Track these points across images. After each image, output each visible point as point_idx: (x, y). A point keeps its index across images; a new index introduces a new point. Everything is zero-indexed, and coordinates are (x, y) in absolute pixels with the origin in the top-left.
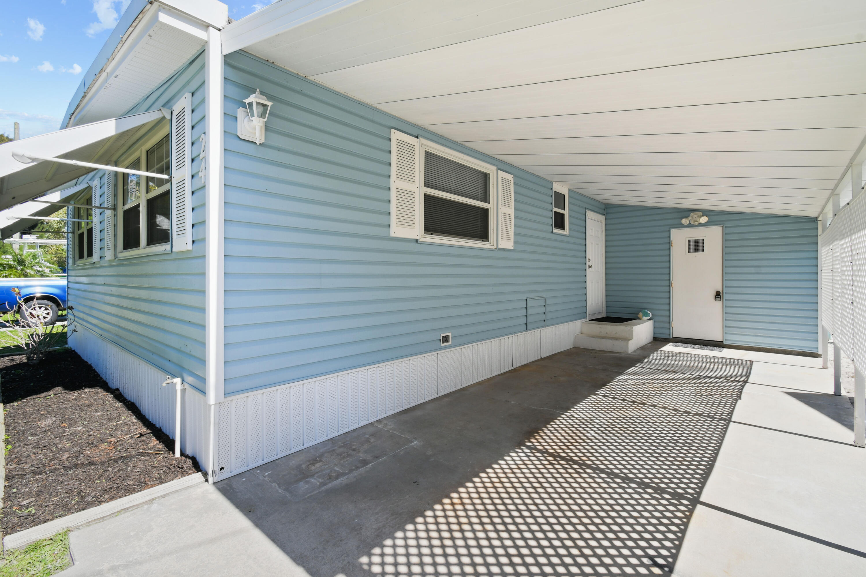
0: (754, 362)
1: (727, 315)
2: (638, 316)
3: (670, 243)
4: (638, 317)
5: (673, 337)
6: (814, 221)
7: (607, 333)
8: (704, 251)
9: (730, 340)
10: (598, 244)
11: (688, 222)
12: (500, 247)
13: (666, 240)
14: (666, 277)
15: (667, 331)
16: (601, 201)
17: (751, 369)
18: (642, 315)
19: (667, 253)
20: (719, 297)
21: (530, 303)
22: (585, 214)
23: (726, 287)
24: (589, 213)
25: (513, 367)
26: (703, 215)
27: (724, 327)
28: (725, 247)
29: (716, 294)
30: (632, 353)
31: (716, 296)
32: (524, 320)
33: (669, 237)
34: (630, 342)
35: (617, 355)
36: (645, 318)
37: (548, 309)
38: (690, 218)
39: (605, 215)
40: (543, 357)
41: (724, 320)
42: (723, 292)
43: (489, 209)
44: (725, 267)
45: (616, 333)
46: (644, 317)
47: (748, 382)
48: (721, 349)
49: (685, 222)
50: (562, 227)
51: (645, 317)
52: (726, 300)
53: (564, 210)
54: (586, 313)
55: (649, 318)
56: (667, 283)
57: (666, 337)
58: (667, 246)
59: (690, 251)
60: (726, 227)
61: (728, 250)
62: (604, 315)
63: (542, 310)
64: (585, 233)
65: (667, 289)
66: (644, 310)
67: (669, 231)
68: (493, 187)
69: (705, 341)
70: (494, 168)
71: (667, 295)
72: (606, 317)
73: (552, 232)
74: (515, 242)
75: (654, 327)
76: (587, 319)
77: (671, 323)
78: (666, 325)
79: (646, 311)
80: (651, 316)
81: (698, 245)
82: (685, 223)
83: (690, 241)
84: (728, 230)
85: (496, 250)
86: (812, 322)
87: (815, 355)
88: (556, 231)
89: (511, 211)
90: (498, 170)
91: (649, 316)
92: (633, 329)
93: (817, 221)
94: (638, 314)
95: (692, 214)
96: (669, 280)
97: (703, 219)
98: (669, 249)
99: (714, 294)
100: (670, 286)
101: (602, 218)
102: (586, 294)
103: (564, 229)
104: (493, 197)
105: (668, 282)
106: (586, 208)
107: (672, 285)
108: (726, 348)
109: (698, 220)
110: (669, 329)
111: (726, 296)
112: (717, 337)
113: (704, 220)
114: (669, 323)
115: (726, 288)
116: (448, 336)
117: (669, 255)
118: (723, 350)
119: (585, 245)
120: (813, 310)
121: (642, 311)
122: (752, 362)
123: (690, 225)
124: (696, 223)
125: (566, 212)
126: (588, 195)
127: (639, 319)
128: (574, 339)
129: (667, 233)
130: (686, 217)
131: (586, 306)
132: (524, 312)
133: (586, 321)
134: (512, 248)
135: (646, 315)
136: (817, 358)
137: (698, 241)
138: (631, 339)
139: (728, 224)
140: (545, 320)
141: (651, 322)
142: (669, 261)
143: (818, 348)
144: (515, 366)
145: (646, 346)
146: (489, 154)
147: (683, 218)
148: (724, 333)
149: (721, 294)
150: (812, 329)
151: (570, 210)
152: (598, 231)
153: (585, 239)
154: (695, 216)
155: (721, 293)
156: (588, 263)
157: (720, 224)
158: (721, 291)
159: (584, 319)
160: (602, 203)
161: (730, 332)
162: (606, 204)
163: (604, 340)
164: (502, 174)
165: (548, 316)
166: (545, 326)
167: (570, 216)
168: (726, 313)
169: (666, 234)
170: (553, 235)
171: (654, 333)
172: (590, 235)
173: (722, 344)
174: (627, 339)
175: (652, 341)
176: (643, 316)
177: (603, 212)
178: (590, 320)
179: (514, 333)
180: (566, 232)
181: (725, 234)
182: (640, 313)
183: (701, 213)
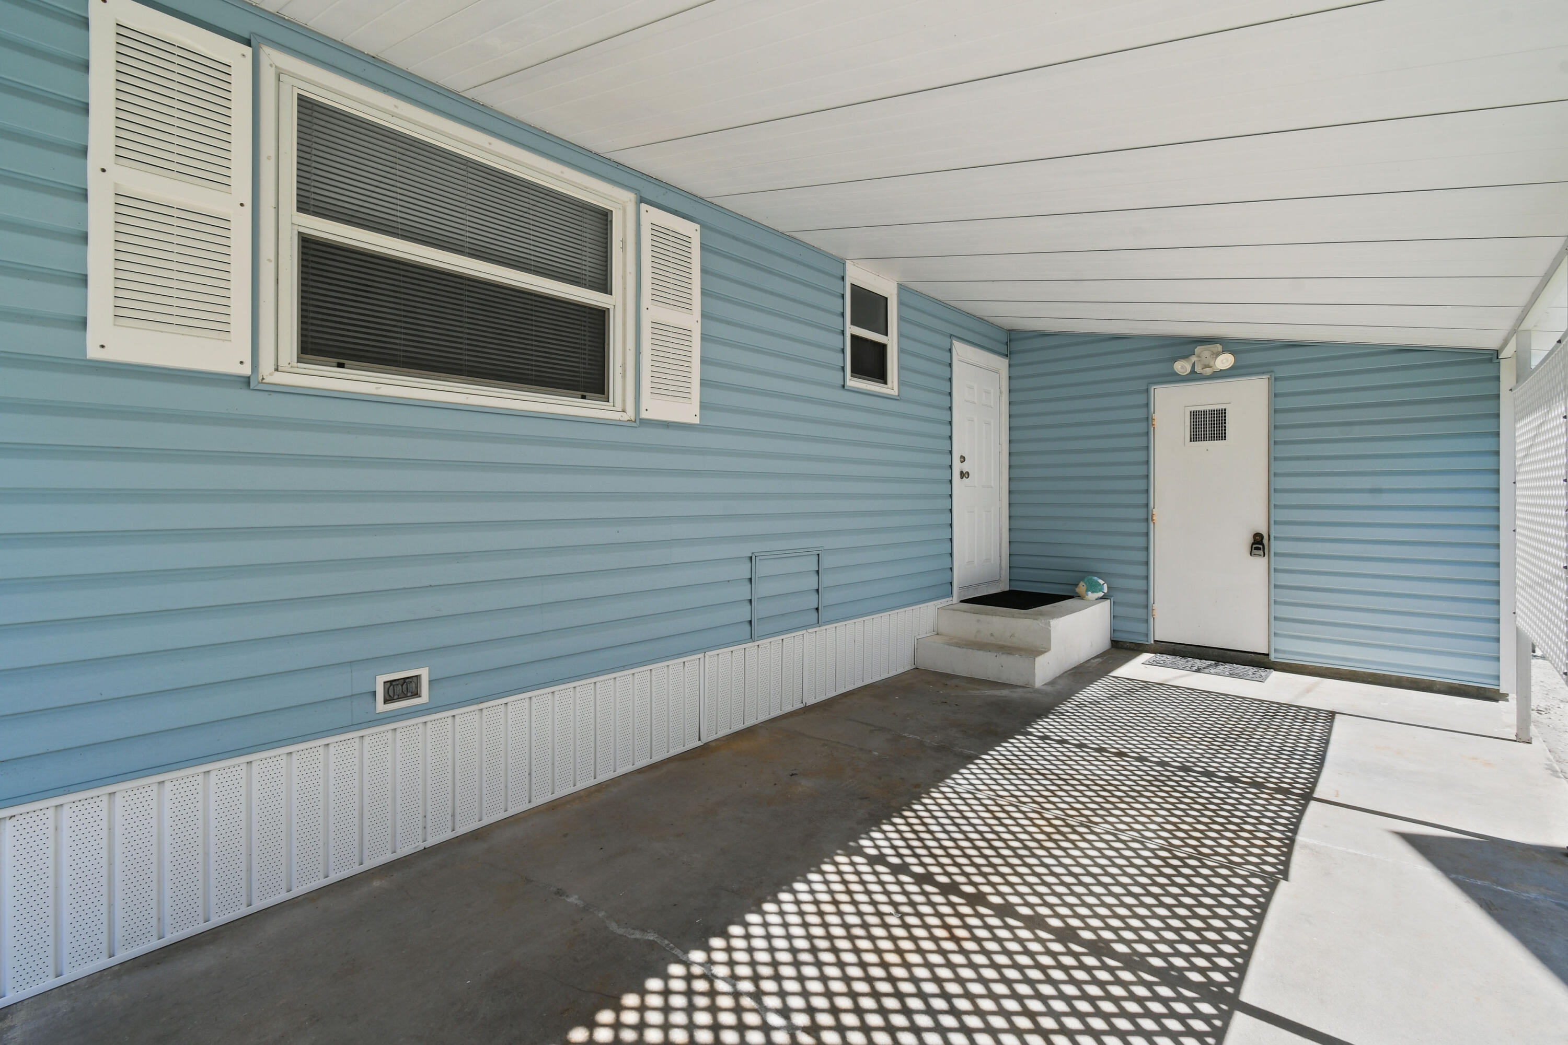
0: (1337, 716)
1: (1278, 590)
2: (1077, 590)
3: (1148, 420)
4: (1077, 593)
5: (1155, 641)
6: (1490, 360)
7: (992, 635)
8: (1225, 437)
9: (1284, 652)
10: (988, 424)
11: (1189, 369)
12: (644, 415)
13: (1141, 413)
14: (1140, 499)
15: (1141, 628)
16: (992, 320)
17: (1327, 742)
18: (1085, 588)
19: (1141, 441)
20: (1261, 546)
21: (763, 568)
22: (950, 351)
23: (1275, 522)
24: (961, 350)
25: (700, 740)
26: (1224, 352)
27: (1274, 619)
28: (1276, 427)
29: (1253, 541)
30: (1044, 688)
31: (1253, 544)
32: (744, 613)
33: (1147, 405)
34: (1040, 661)
35: (1005, 692)
36: (1092, 596)
37: (827, 580)
38: (1194, 359)
39: (1007, 356)
40: (811, 701)
41: (1272, 602)
42: (1269, 536)
43: (609, 309)
44: (1275, 475)
45: (1013, 635)
46: (1090, 593)
47: (1315, 795)
48: (1262, 672)
49: (1182, 367)
50: (880, 375)
51: (1093, 592)
52: (1275, 554)
53: (887, 335)
54: (951, 584)
55: (1101, 594)
56: (1141, 513)
57: (1141, 640)
58: (1140, 427)
59: (1193, 438)
60: (1276, 379)
61: (1282, 435)
62: (1004, 587)
63: (812, 582)
64: (950, 394)
65: (1140, 527)
66: (1090, 577)
67: (1147, 391)
68: (624, 248)
69: (1229, 652)
70: (628, 197)
71: (1141, 541)
72: (1010, 591)
73: (843, 386)
74: (703, 406)
75: (1114, 617)
76: (955, 599)
77: (1150, 608)
78: (1140, 613)
79: (1096, 578)
80: (1106, 591)
81: (1213, 424)
82: (1182, 370)
83: (1194, 414)
84: (1283, 387)
85: (634, 424)
86: (1486, 611)
87: (1490, 695)
88: (854, 383)
89: (692, 321)
90: (641, 202)
91: (1101, 590)
92: (1050, 626)
93: (1497, 361)
94: (1077, 585)
95: (1198, 350)
96: (1147, 505)
97: (1222, 360)
98: (1147, 434)
99: (1248, 539)
100: (1148, 519)
101: (1001, 364)
102: (951, 540)
103: (886, 383)
104: (624, 278)
105: (1144, 510)
106: (951, 336)
107: (1152, 517)
108: (1275, 670)
109: (1212, 364)
110: (1147, 621)
111: (1276, 546)
112: (1256, 643)
113: (1225, 361)
114: (1147, 607)
115: (1277, 526)
116: (418, 677)
117: (1147, 448)
118: (1267, 677)
119: (950, 423)
120: (1485, 581)
121: (1086, 580)
122: (1332, 715)
123: (1194, 376)
124: (1208, 371)
125: (892, 341)
126: (952, 303)
127: (1080, 597)
128: (916, 649)
129: (1144, 396)
130: (1186, 357)
131: (951, 569)
132: (744, 591)
133: (951, 603)
134: (696, 421)
135: (1094, 587)
136: (1496, 700)
137: (1214, 412)
138: (1045, 652)
139: (1281, 371)
140: (817, 609)
141: (1106, 604)
142: (1147, 462)
143: (1498, 678)
144: (705, 740)
145: (1087, 665)
146: (599, 151)
147: (1175, 360)
148: (1272, 635)
149: (1265, 541)
150: (1485, 629)
151: (901, 335)
152: (988, 392)
153: (950, 409)
154: (1206, 354)
155: (1266, 537)
156: (957, 467)
157: (1263, 373)
158: (1263, 531)
159: (946, 600)
160: (1000, 328)
161: (1286, 633)
162: (1010, 332)
163: (981, 653)
164: (652, 215)
165: (828, 598)
166: (818, 623)
167: (901, 351)
168: (1276, 586)
169: (1141, 399)
170: (846, 393)
171: (1114, 631)
172: (966, 401)
173: (1266, 660)
174: (1035, 652)
175: (1109, 649)
176: (1087, 590)
177: (1003, 349)
178: (962, 601)
179: (704, 649)
180: (892, 387)
181: (1274, 395)
182: (1082, 584)
183: (1219, 347)
